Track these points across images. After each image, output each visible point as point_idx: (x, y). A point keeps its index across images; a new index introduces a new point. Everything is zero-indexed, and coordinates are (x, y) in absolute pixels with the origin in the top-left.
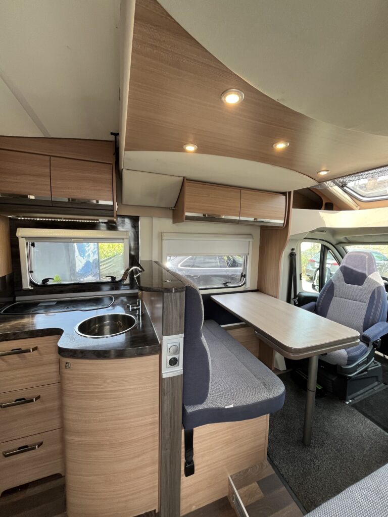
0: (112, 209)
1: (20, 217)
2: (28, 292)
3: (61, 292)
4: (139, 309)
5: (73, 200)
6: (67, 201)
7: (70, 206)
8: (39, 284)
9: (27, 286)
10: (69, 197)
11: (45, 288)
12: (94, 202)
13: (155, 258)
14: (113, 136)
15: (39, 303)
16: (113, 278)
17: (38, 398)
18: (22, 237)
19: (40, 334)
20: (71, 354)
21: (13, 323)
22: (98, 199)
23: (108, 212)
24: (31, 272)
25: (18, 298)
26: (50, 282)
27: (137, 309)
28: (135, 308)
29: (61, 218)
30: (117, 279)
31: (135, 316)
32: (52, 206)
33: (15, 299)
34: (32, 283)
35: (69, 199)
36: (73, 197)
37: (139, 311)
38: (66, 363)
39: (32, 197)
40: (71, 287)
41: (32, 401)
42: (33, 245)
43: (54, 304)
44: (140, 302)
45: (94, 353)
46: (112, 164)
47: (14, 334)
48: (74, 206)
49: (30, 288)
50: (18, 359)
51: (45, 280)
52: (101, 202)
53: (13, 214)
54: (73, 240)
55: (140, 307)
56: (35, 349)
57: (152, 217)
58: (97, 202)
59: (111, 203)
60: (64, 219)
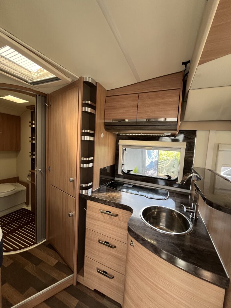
0: (176, 124)
1: (121, 133)
2: (119, 176)
3: (136, 180)
4: (193, 213)
5: (149, 120)
6: (145, 121)
7: (147, 124)
8: (126, 172)
9: (120, 172)
10: (147, 118)
11: (128, 175)
12: (162, 120)
13: (209, 166)
14: (184, 66)
15: (124, 184)
16: (169, 177)
17: (115, 247)
18: (121, 145)
19: (121, 207)
20: (135, 236)
21: (110, 194)
22: (165, 118)
23: (173, 126)
24: (123, 165)
25: (116, 179)
26: (131, 173)
27: (191, 212)
28: (190, 210)
29: (141, 134)
30: (173, 178)
31: (189, 217)
32: (137, 125)
33: (114, 178)
34: (122, 171)
35: (147, 120)
36: (149, 118)
37: (193, 214)
38: (132, 241)
39: (127, 121)
40: (141, 177)
41: (112, 247)
42: (125, 149)
43: (131, 186)
44: (195, 206)
45: (152, 247)
46: (180, 89)
47: (109, 202)
48: (149, 124)
49: (121, 174)
50: (109, 218)
51: (129, 171)
52: (168, 120)
53: (118, 132)
54: (146, 147)
55: (195, 211)
56: (117, 215)
57: (209, 130)
58: (165, 119)
59: (176, 119)
60: (143, 134)
